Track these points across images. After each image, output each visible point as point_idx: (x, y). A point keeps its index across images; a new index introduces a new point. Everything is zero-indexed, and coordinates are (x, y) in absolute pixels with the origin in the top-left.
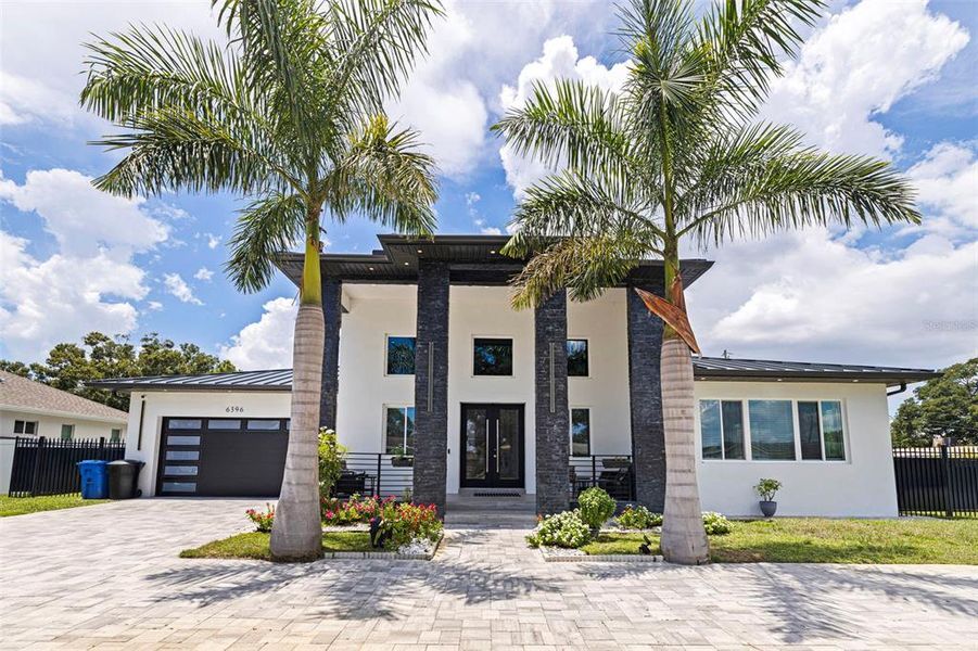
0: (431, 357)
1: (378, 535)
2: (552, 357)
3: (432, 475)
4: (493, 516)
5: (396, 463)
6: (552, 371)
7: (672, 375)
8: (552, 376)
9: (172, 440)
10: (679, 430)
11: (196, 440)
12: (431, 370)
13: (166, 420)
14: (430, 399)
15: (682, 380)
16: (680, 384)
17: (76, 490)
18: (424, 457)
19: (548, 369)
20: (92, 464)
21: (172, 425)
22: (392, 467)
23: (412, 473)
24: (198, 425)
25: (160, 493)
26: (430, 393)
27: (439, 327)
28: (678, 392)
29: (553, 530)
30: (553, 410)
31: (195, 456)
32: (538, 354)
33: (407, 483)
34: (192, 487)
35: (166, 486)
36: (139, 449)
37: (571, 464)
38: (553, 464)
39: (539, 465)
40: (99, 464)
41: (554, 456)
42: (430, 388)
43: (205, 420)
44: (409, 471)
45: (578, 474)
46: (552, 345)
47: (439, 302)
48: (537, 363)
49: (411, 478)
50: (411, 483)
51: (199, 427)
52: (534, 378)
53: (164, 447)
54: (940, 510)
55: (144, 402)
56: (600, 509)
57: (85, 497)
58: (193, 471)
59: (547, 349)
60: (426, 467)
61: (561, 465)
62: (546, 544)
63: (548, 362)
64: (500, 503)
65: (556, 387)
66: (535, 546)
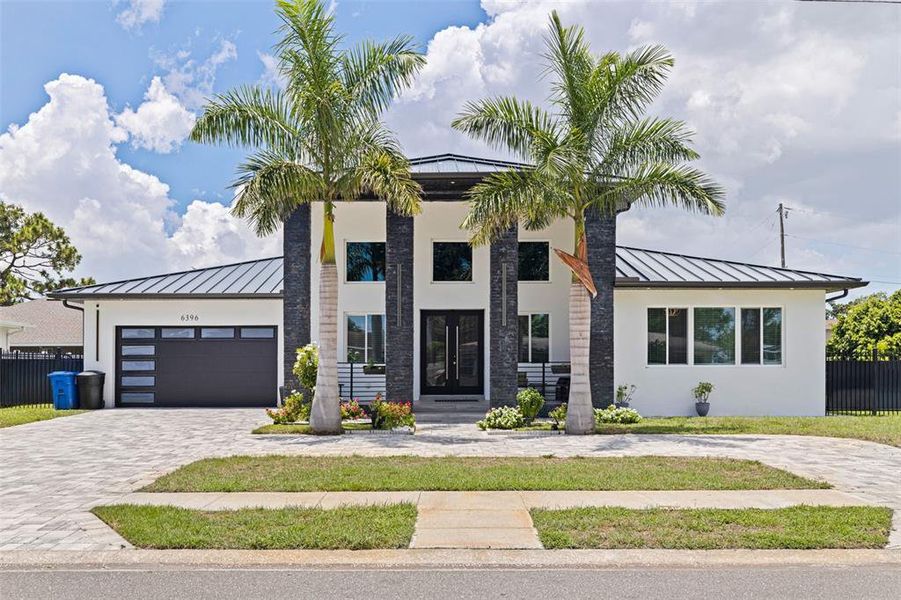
0: (399, 278)
1: (377, 420)
2: (504, 277)
3: (401, 381)
4: (452, 415)
5: (368, 371)
6: (504, 288)
7: (575, 309)
8: (504, 293)
9: (127, 350)
10: (579, 347)
11: (150, 350)
12: (399, 289)
13: (119, 329)
14: (399, 315)
15: (580, 312)
16: (580, 315)
17: (49, 400)
18: (395, 366)
19: (501, 287)
20: (63, 376)
21: (126, 334)
22: (363, 375)
23: (385, 380)
24: (151, 334)
25: (119, 404)
26: (399, 310)
27: (405, 250)
28: (578, 321)
29: (496, 418)
30: (504, 324)
31: (150, 366)
32: (493, 273)
33: (380, 389)
34: (150, 398)
35: (126, 397)
36: (97, 360)
37: (519, 370)
38: (504, 371)
39: (493, 372)
40: (70, 376)
41: (506, 365)
42: (399, 304)
43: (158, 329)
44: (382, 378)
45: (529, 379)
46: (504, 265)
47: (404, 227)
48: (492, 281)
49: (384, 384)
50: (385, 389)
51: (153, 336)
52: (489, 293)
53: (119, 358)
54: (865, 410)
55: (98, 311)
56: (532, 404)
57: (58, 408)
58: (150, 381)
59: (500, 268)
60: (396, 374)
61: (510, 372)
62: (490, 427)
63: (500, 281)
64: (459, 406)
65: (508, 303)
66: (484, 429)
